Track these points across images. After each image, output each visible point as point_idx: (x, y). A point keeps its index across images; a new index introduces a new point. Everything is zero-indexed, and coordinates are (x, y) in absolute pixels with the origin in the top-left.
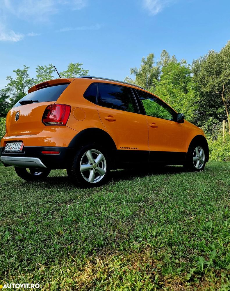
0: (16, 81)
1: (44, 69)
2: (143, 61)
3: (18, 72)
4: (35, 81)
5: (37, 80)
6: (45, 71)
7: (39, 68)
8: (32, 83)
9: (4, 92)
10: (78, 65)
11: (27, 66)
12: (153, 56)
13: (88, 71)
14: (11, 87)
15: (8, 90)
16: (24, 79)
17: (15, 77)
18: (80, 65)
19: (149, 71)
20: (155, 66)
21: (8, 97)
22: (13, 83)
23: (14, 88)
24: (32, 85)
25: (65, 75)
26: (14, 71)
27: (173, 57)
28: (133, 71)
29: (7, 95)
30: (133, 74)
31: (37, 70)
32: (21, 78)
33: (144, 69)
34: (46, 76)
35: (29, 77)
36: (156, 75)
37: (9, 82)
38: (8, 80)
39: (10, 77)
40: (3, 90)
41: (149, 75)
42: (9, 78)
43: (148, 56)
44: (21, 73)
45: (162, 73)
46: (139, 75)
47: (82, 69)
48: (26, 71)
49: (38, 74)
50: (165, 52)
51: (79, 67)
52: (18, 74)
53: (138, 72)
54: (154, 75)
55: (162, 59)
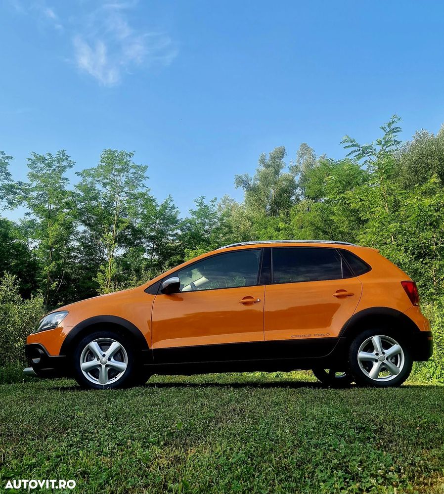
2: (262, 162)
6: (49, 166)
12: (283, 153)
13: (146, 167)
18: (128, 156)
19: (275, 183)
20: (285, 172)
27: (323, 157)
28: (242, 182)
30: (240, 188)
33: (265, 179)
36: (287, 191)
41: (272, 191)
43: (272, 151)
45: (298, 191)
46: (253, 191)
50: (305, 147)
51: (127, 159)
53: (252, 183)
54: (284, 191)
55: (299, 162)
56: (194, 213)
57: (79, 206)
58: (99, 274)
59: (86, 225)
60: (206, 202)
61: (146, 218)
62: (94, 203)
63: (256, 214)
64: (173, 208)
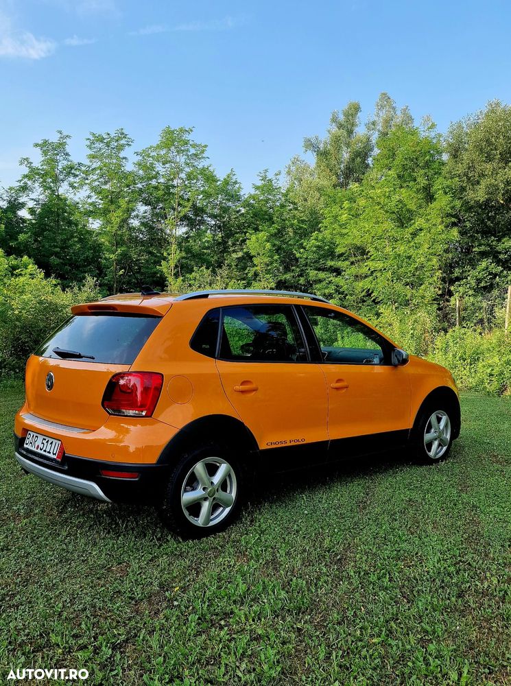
0: (41, 168)
1: (105, 141)
2: (334, 120)
3: (44, 146)
4: (83, 168)
5: (89, 167)
6: (108, 145)
7: (92, 138)
8: (78, 173)
9: (14, 195)
10: (183, 131)
11: (65, 133)
12: (357, 109)
13: (206, 146)
14: (29, 183)
15: (24, 188)
16: (60, 164)
17: (37, 159)
18: (187, 133)
19: (348, 145)
20: (360, 131)
21: (23, 205)
22: (33, 173)
23: (37, 185)
24: (77, 178)
25: (152, 157)
26: (36, 145)
27: (405, 110)
28: (310, 145)
29: (21, 200)
30: (309, 152)
31: (88, 143)
32: (52, 162)
33: (336, 140)
34: (110, 156)
35: (70, 158)
36: (362, 154)
37: (26, 171)
38: (23, 167)
39: (26, 159)
40: (11, 189)
41: (346, 155)
42: (25, 161)
43: (346, 107)
44: (53, 149)
45: (376, 151)
46: (323, 155)
47: (191, 143)
48: (62, 145)
49: (91, 152)
50: (385, 98)
51: (186, 137)
52: (45, 153)
53: (321, 146)
54: (357, 154)
55: (378, 115)
56: (257, 188)
57: (140, 186)
58: (163, 263)
59: (146, 204)
60: (270, 176)
61: (207, 195)
62: (154, 182)
63: (325, 183)
64: (236, 183)
